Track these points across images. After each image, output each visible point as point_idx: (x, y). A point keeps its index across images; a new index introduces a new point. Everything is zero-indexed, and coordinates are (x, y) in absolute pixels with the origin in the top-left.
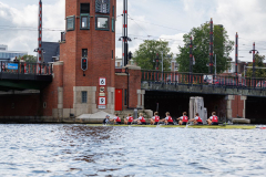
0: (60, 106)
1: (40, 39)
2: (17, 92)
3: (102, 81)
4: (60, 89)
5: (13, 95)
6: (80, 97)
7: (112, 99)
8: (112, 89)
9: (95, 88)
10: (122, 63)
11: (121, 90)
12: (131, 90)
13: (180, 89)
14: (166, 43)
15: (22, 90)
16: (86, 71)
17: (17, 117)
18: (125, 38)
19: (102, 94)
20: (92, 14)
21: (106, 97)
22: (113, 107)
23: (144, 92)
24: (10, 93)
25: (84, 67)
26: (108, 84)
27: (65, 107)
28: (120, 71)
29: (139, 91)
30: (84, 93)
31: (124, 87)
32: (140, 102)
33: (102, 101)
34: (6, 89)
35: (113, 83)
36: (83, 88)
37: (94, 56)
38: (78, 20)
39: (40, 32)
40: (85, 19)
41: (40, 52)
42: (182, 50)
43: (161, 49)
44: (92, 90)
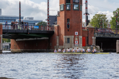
0: (58, 45)
1: (48, 14)
2: (38, 39)
3: (77, 33)
4: (57, 37)
5: (37, 40)
6: (67, 40)
7: (81, 41)
8: (81, 37)
9: (73, 37)
10: (85, 24)
11: (85, 37)
12: (89, 37)
13: (112, 36)
14: (105, 15)
15: (40, 38)
16: (69, 29)
17: (38, 50)
18: (87, 14)
19: (76, 39)
20: (71, 3)
21: (78, 40)
22: (81, 45)
23: (95, 38)
24: (35, 39)
25: (68, 27)
26: (79, 35)
27: (60, 45)
28: (84, 28)
29: (93, 38)
30: (68, 39)
31: (87, 36)
32: (94, 42)
33: (76, 42)
34: (33, 37)
35: (81, 34)
36: (68, 37)
37: (72, 22)
38: (65, 6)
39: (48, 12)
40: (68, 5)
41: (48, 21)
42: (113, 18)
43: (103, 18)
44: (72, 37)
